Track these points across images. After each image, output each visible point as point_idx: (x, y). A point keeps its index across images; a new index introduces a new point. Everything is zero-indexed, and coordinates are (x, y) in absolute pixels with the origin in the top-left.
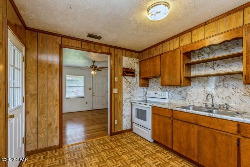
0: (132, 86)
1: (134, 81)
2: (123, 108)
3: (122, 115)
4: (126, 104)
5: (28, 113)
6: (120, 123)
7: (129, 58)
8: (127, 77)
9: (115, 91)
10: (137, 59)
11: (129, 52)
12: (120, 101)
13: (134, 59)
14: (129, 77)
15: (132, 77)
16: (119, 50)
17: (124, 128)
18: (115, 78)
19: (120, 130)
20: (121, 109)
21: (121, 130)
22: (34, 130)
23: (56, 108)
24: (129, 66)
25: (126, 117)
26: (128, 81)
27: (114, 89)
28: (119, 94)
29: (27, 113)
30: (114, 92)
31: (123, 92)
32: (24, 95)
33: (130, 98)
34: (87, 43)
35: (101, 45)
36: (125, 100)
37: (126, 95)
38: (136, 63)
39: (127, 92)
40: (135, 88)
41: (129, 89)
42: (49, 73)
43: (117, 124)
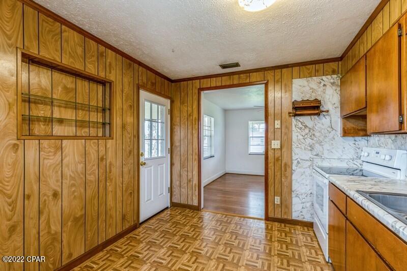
0: (317, 134)
1: (323, 124)
2: (294, 177)
3: (291, 191)
4: (302, 170)
5: (174, 165)
6: (286, 205)
7: (309, 79)
8: (302, 119)
9: (275, 144)
10: (335, 76)
11: (308, 67)
12: (286, 165)
13: (324, 78)
14: (309, 117)
15: (316, 117)
16: (284, 70)
17: (295, 216)
18: (276, 121)
19: (285, 217)
20: (289, 178)
21: (289, 218)
22: (178, 183)
23: (195, 162)
24: (309, 96)
25: (300, 196)
26: (306, 127)
27: (273, 141)
28: (283, 150)
29: (172, 164)
30: (272, 147)
31: (293, 146)
32: (169, 147)
33: (311, 160)
34: (228, 77)
35: (250, 73)
36: (298, 162)
37: (299, 153)
38: (329, 85)
39: (303, 148)
40: (327, 140)
41: (309, 141)
42: (189, 123)
43: (279, 203)
